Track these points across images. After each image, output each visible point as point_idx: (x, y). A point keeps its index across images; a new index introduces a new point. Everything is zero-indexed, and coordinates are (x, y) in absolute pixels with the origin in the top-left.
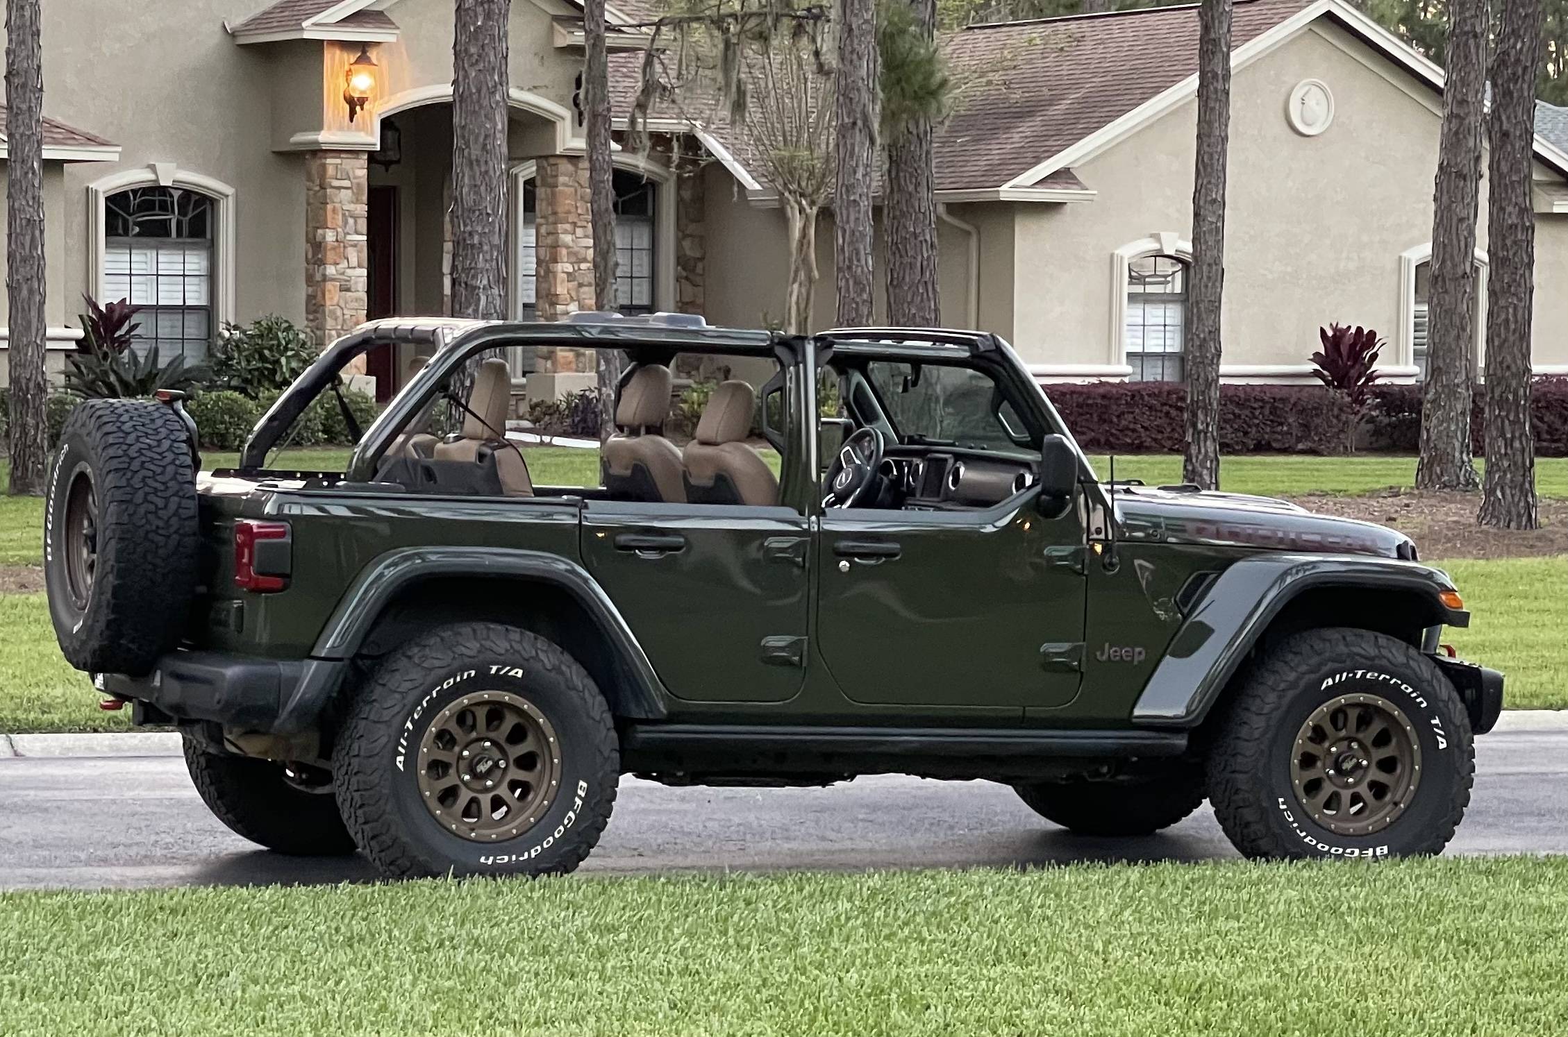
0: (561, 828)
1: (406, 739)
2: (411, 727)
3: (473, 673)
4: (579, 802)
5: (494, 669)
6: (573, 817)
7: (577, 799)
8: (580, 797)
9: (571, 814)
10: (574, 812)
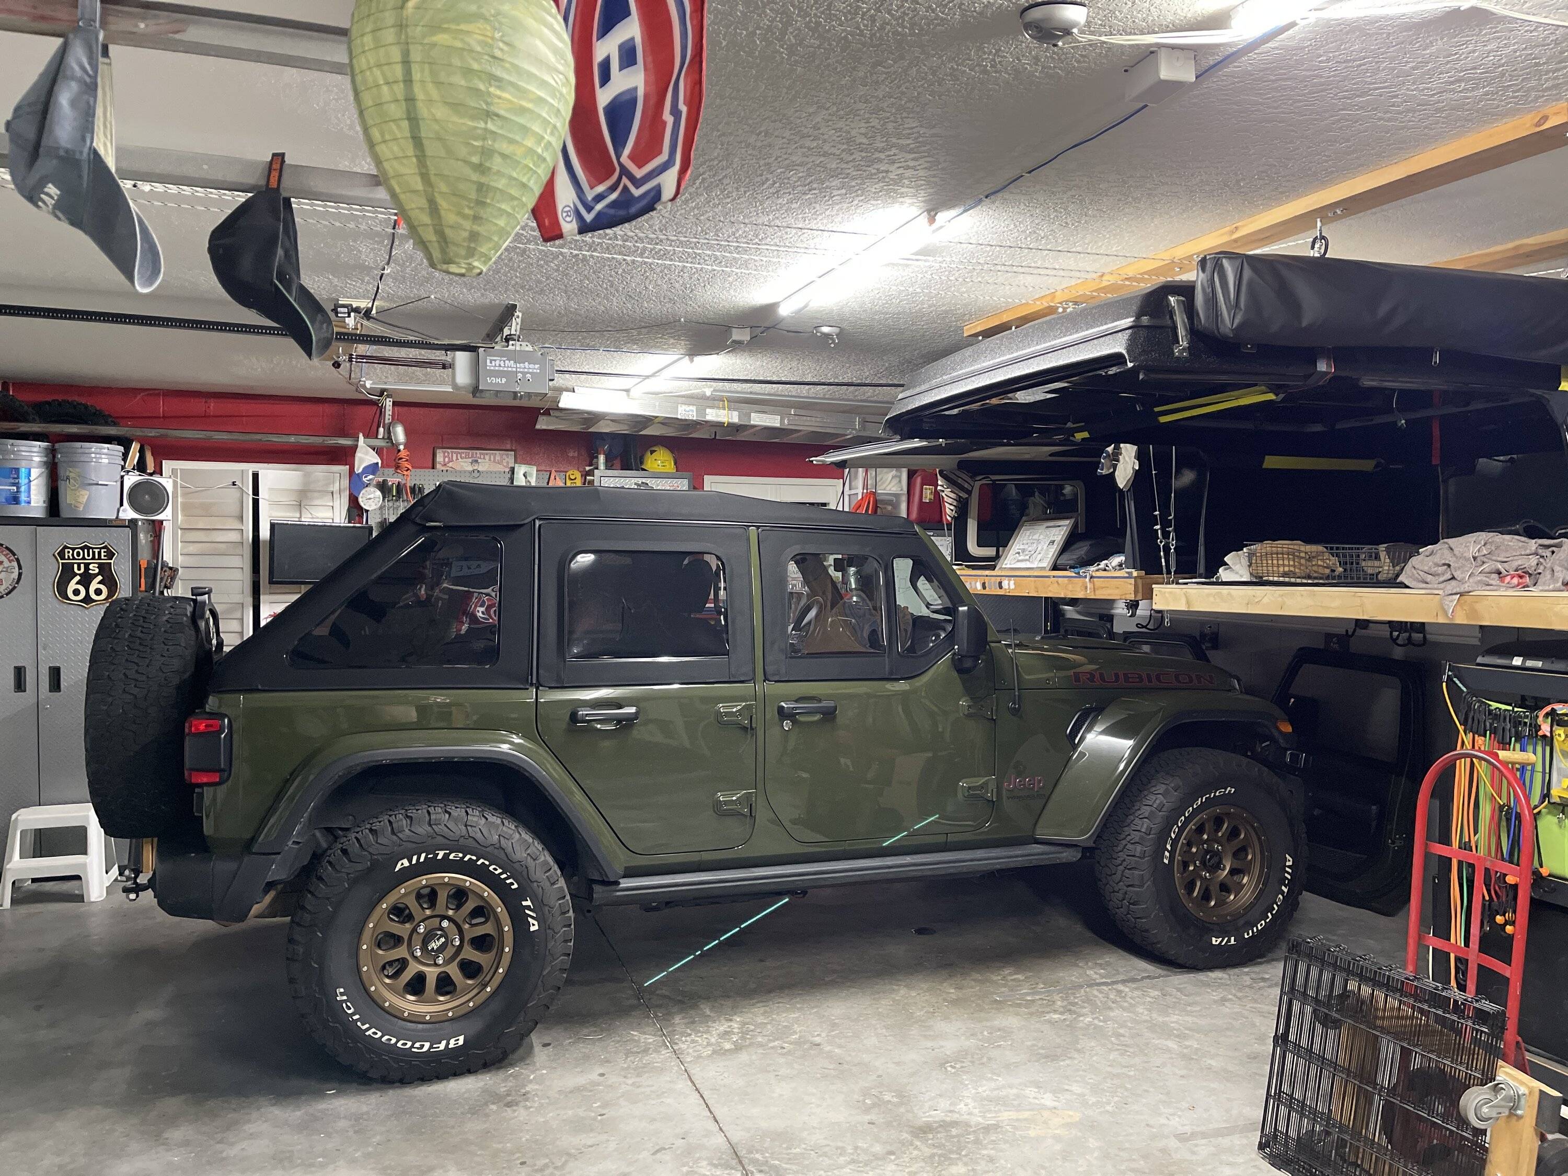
0: (409, 1044)
1: (426, 857)
2: (440, 857)
3: (515, 886)
4: (442, 1046)
5: (528, 903)
6: (425, 1049)
7: (444, 1043)
8: (448, 1044)
9: (427, 1045)
10: (431, 1047)
